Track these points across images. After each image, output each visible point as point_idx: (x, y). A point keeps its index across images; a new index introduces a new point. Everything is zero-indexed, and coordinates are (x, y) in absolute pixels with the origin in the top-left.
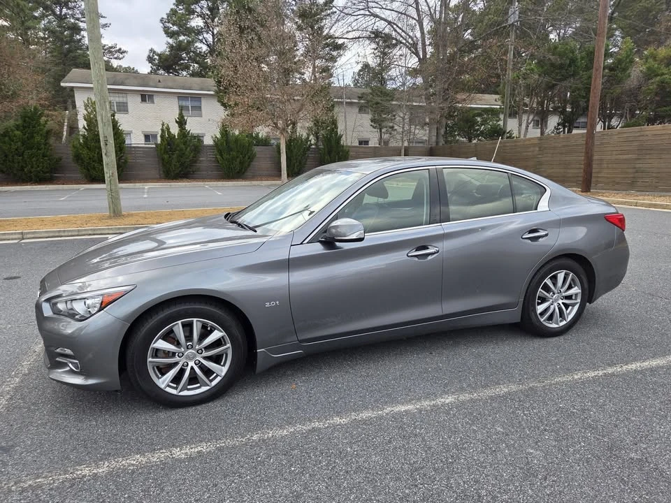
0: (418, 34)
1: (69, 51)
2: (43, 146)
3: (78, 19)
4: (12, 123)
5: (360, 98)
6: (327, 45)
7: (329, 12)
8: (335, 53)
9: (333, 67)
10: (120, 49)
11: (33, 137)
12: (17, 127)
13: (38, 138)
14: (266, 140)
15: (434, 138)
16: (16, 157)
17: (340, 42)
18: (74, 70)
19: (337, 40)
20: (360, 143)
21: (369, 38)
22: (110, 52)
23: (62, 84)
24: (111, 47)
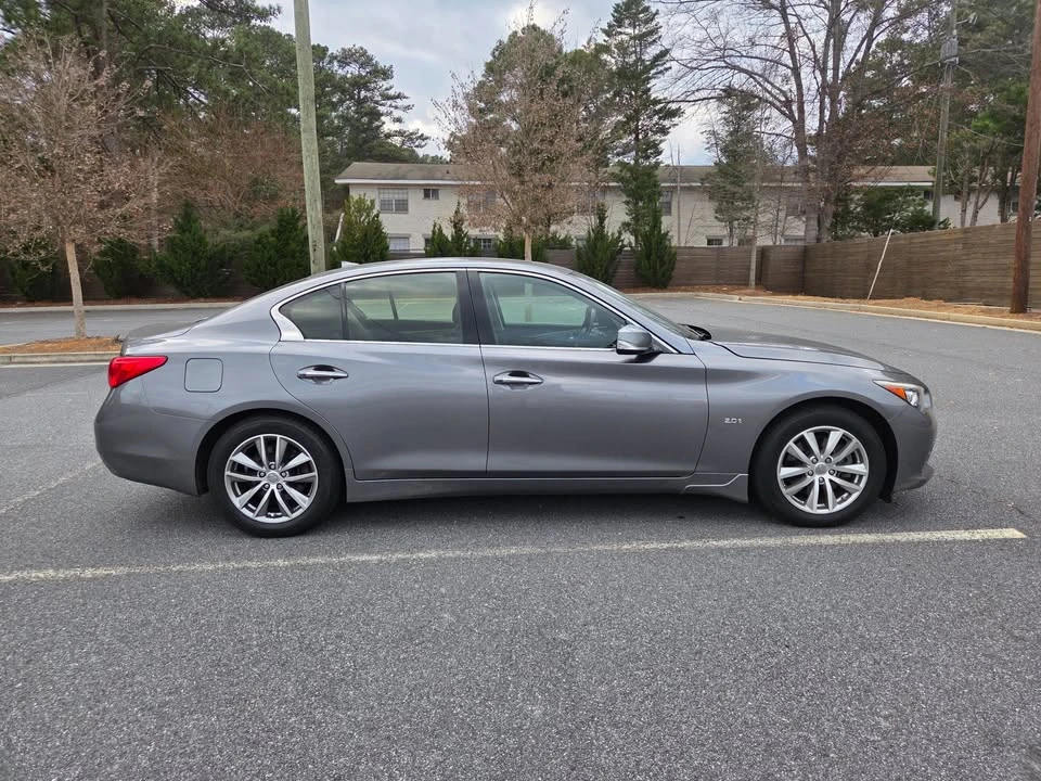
0: (794, 88)
1: (366, 141)
2: (298, 254)
3: (377, 102)
4: (265, 228)
5: (702, 181)
6: (656, 112)
7: (661, 68)
8: (667, 123)
9: (661, 141)
10: (422, 135)
11: (287, 244)
12: (273, 232)
13: (293, 245)
14: (564, 240)
15: (814, 233)
16: (269, 267)
17: (674, 106)
18: (355, 164)
19: (670, 105)
20: (710, 242)
21: (719, 99)
22: (412, 139)
23: (336, 181)
24: (412, 134)
